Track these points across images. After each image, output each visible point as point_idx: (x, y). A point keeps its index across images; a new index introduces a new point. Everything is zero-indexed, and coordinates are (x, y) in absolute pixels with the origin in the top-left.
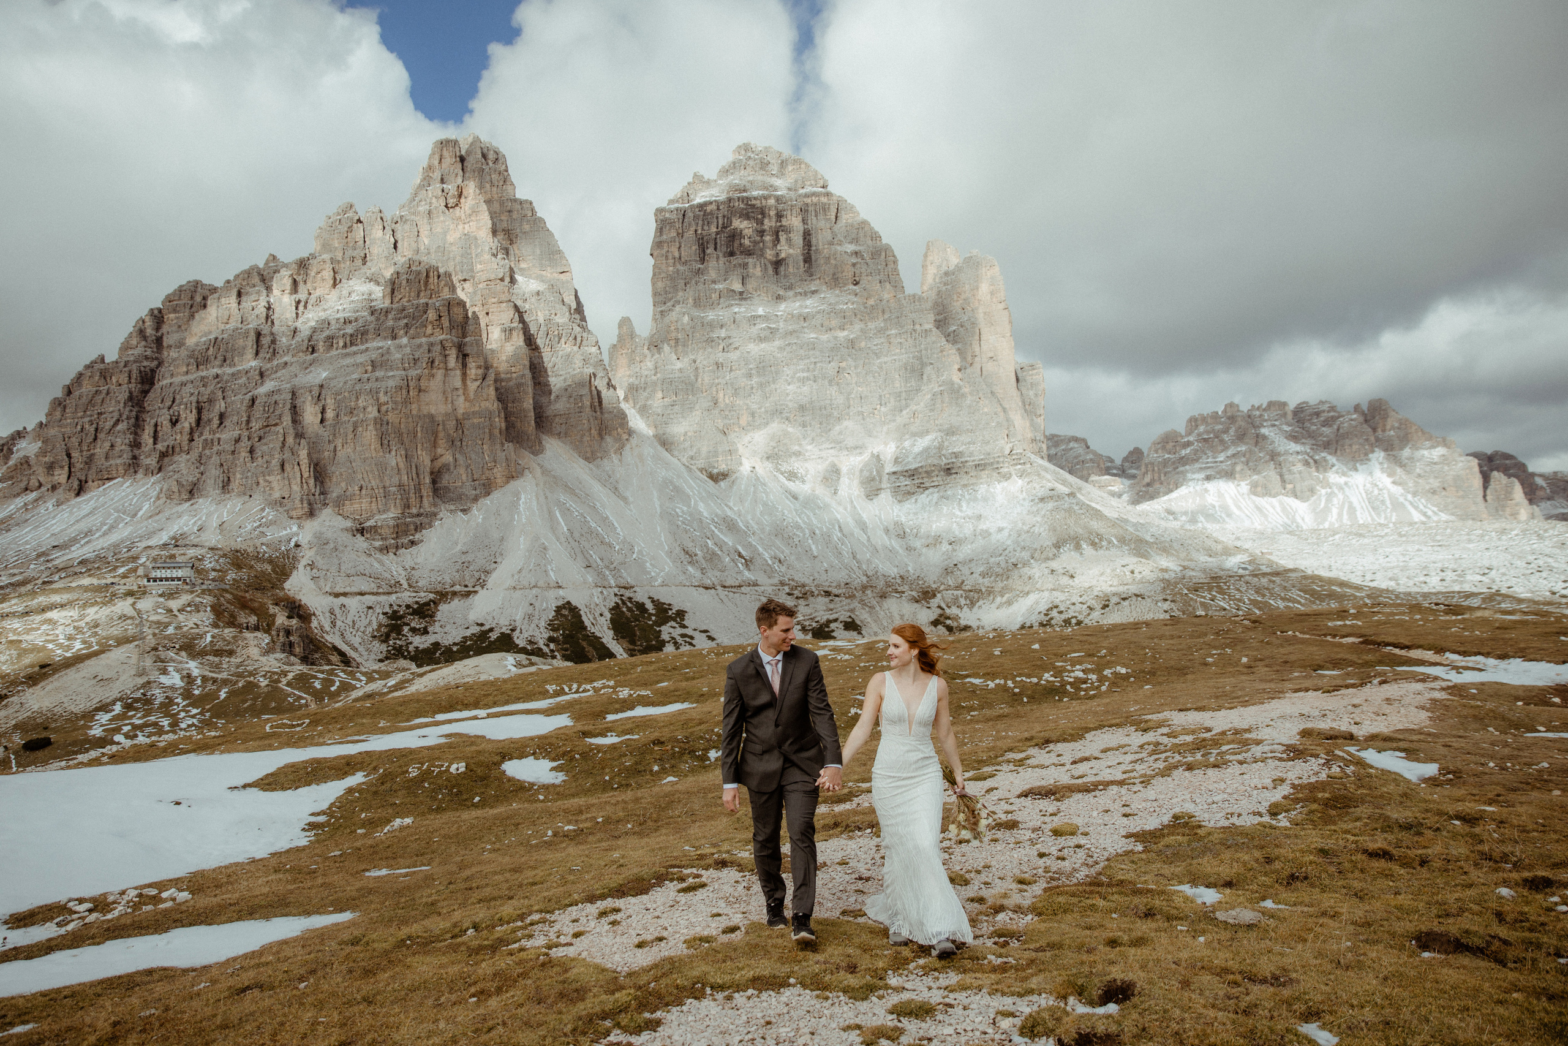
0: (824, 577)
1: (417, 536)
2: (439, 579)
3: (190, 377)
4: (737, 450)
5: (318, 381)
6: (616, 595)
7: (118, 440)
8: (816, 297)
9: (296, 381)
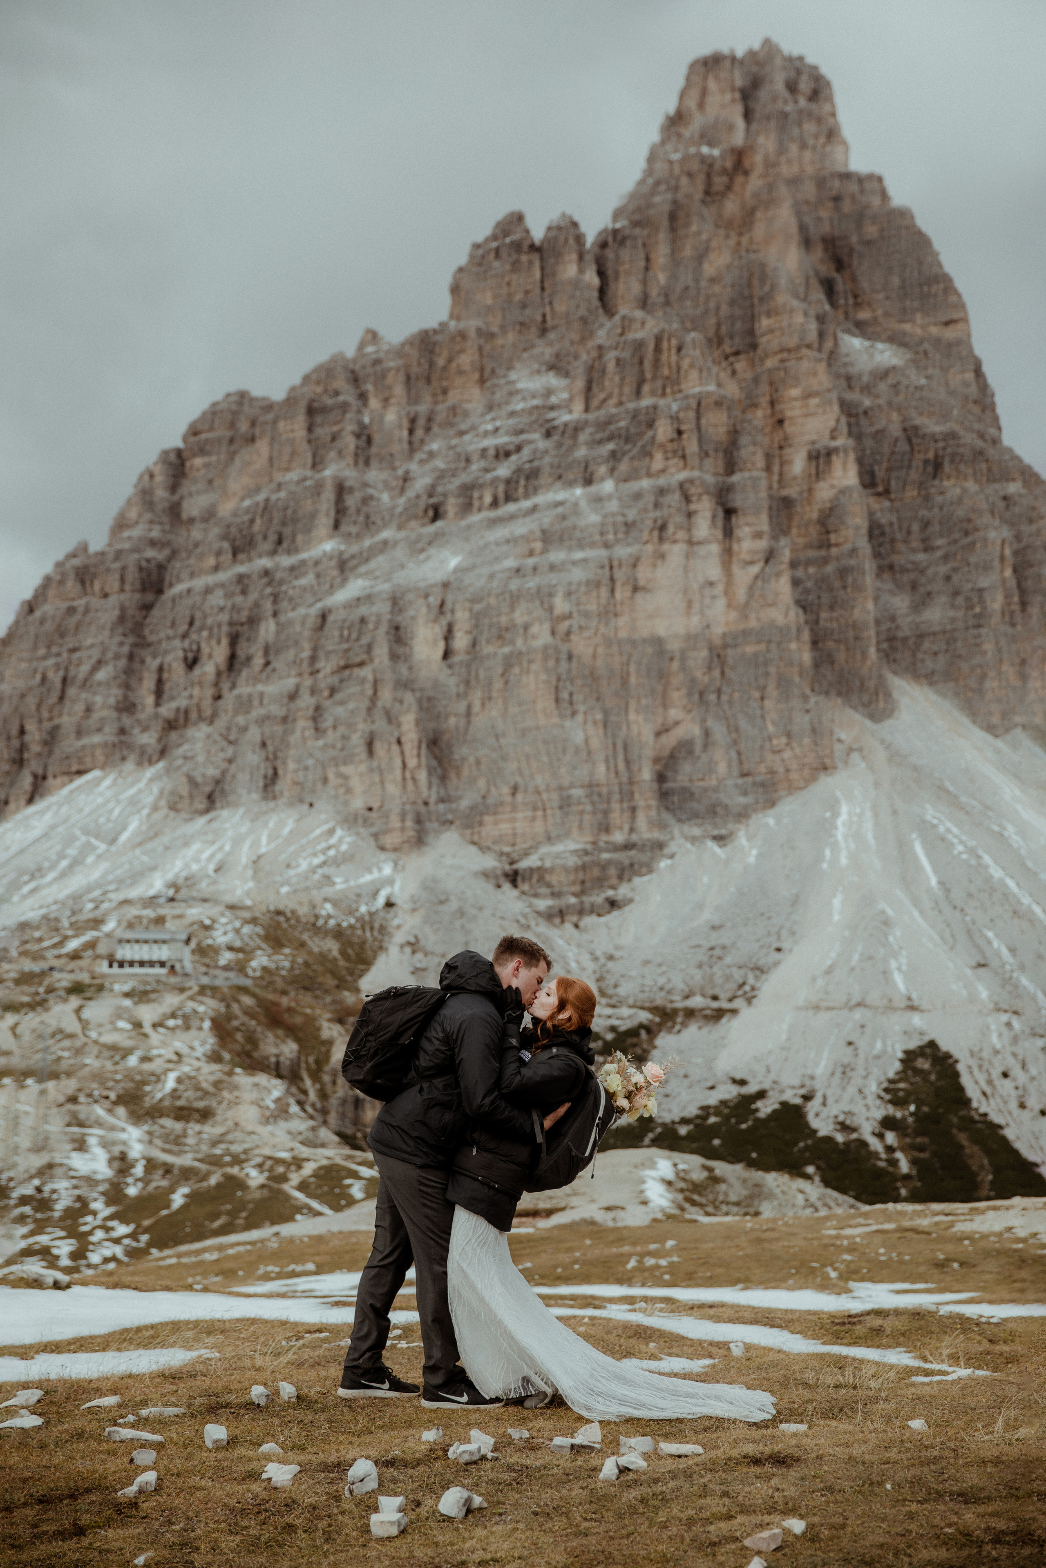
1: (623, 891)
2: (662, 980)
3: (223, 576)
5: (439, 576)
7: (98, 699)
9: (401, 578)
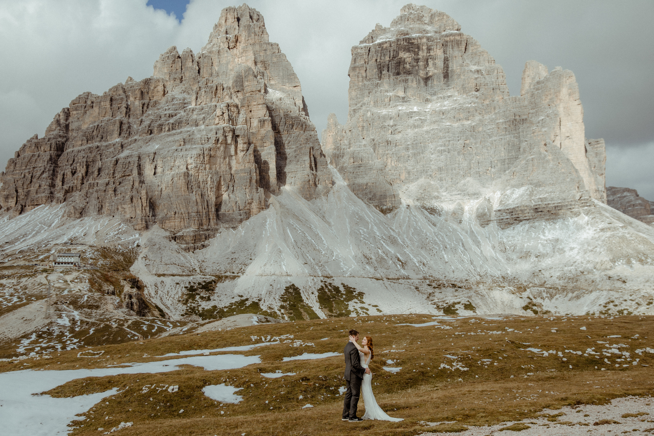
0: (452, 275)
1: (206, 242)
2: (218, 268)
4: (398, 195)
5: (153, 150)
6: (322, 281)
8: (451, 99)
9: (141, 151)
